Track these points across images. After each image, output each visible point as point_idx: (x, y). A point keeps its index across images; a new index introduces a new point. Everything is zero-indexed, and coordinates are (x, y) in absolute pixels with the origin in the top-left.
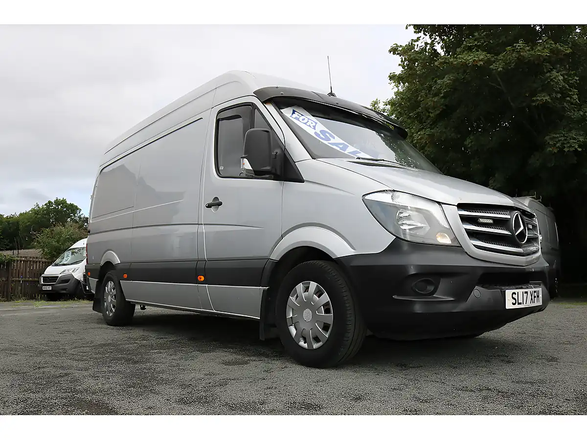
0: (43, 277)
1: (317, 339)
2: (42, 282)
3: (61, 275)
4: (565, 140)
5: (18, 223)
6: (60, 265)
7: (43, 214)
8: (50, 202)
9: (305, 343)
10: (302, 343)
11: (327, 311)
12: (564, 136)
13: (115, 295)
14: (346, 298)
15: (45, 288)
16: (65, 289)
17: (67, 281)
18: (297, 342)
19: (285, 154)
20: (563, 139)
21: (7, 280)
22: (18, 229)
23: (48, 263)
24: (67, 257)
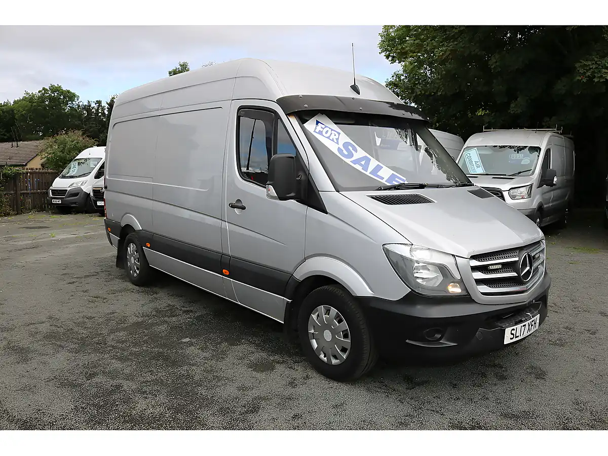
0: (52, 190)
1: (335, 357)
2: (51, 195)
3: (70, 188)
4: (596, 68)
5: (13, 111)
6: (68, 177)
7: (38, 102)
8: (44, 89)
9: (325, 357)
10: (322, 356)
11: (346, 336)
12: (596, 63)
13: (138, 258)
14: (363, 331)
15: (54, 201)
16: (75, 203)
17: (76, 194)
18: (318, 354)
19: (308, 179)
20: (594, 66)
21: (16, 193)
22: (14, 118)
23: (56, 173)
24: (74, 168)
